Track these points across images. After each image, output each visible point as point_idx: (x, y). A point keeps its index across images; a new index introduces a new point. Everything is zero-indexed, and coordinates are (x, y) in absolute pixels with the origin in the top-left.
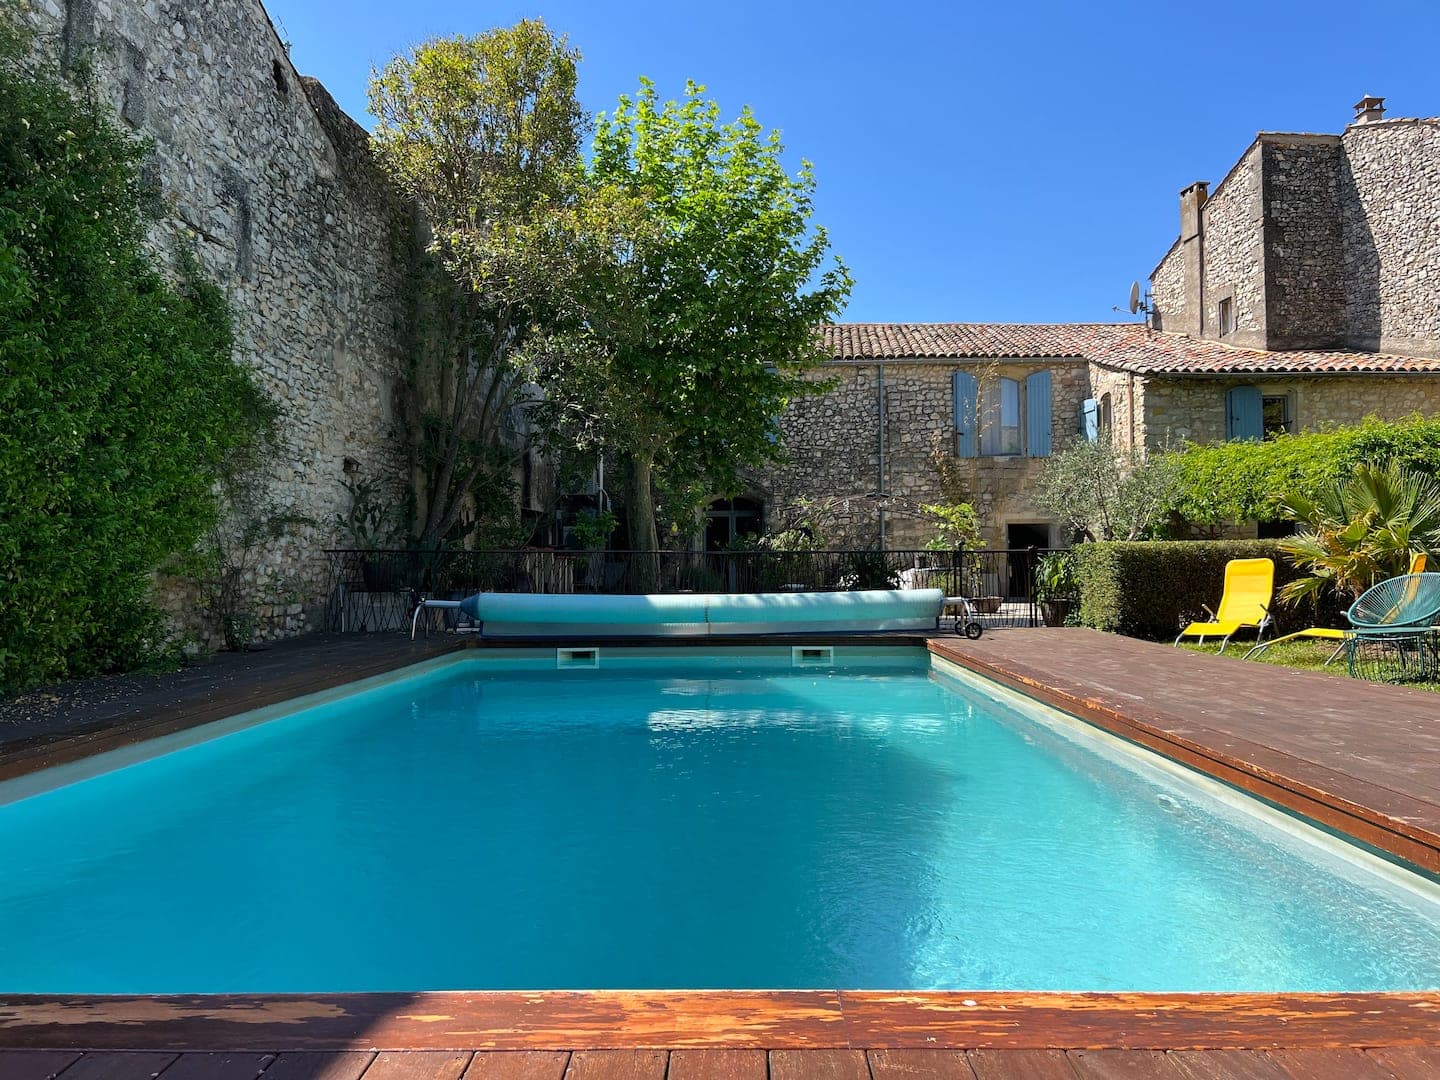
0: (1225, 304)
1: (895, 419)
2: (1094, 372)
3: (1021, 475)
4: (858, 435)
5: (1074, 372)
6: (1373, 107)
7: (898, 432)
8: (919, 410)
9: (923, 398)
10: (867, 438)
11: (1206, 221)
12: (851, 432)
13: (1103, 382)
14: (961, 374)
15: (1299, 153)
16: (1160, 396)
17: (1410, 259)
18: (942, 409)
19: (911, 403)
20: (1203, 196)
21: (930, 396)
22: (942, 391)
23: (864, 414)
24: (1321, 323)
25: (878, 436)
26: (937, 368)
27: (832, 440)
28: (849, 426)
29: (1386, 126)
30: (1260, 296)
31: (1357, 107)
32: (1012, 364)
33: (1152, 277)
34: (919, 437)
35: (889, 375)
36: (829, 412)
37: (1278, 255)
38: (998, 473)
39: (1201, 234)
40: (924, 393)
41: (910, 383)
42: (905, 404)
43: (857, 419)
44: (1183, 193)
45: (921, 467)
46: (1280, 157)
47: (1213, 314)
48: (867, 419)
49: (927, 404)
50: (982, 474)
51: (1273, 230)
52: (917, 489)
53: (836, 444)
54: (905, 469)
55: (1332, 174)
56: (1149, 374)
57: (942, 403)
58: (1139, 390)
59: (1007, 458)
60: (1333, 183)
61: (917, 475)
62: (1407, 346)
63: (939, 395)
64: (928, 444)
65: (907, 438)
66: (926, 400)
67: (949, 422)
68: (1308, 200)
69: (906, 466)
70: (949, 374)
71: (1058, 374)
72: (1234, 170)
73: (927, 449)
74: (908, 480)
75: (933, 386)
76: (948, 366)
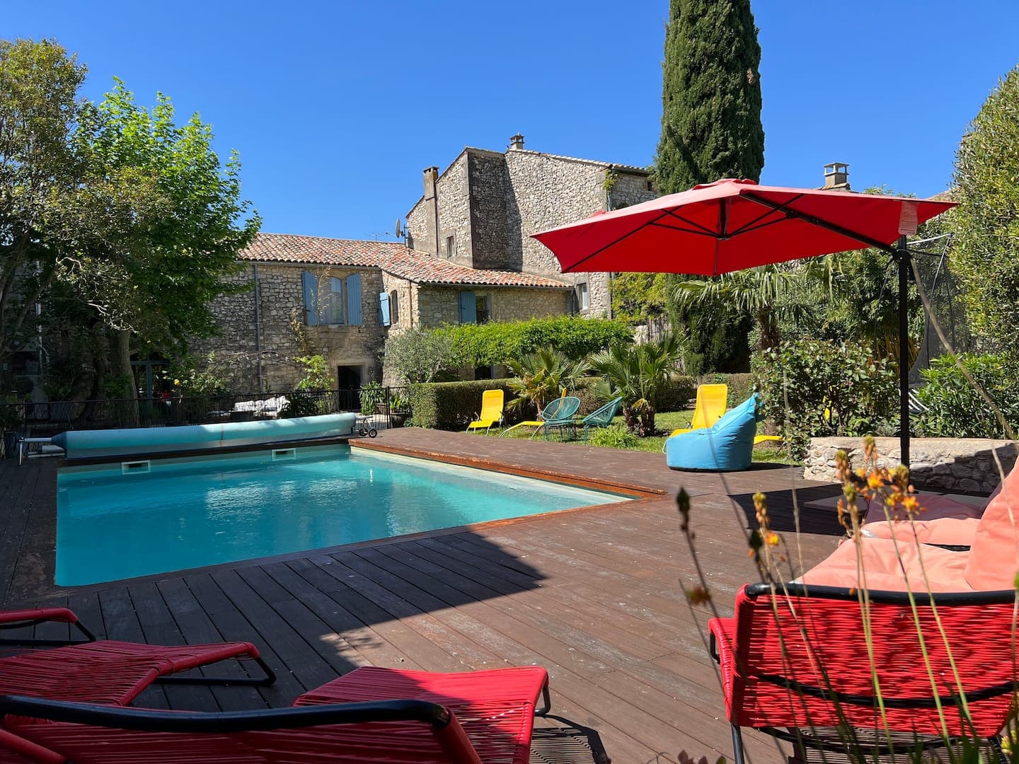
0: (450, 239)
1: (266, 300)
2: (385, 277)
3: (346, 336)
4: (241, 310)
5: (374, 276)
6: (519, 140)
7: (268, 308)
8: (281, 295)
9: (284, 287)
10: (247, 312)
11: (438, 190)
12: (236, 308)
13: (391, 284)
14: (307, 274)
15: (485, 161)
16: (426, 295)
17: (537, 226)
18: (296, 295)
19: (277, 290)
20: (436, 178)
21: (288, 286)
22: (296, 283)
23: (245, 296)
24: (498, 255)
25: (255, 311)
26: (291, 269)
27: (223, 312)
28: (235, 304)
29: (526, 154)
30: (469, 238)
31: (511, 139)
32: (338, 269)
33: (408, 217)
34: (282, 312)
35: (261, 272)
37: (477, 216)
38: (331, 335)
39: (436, 197)
40: (284, 284)
41: (275, 277)
42: (272, 291)
43: (241, 300)
44: (425, 171)
45: (284, 331)
46: (477, 162)
47: (444, 244)
48: (247, 300)
49: (287, 291)
50: (322, 336)
51: (474, 203)
52: (281, 345)
53: (226, 315)
54: (274, 333)
55: (501, 174)
56: (421, 283)
57: (296, 291)
58: (415, 291)
59: (337, 326)
60: (501, 179)
61: (281, 336)
62: (537, 271)
63: (294, 286)
64: (288, 316)
65: (274, 313)
66: (286, 289)
67: (301, 303)
68: (490, 187)
69: (274, 330)
70: (299, 273)
71: (364, 276)
72: (453, 165)
73: (288, 320)
74: (276, 339)
75: (289, 280)
76: (299, 268)
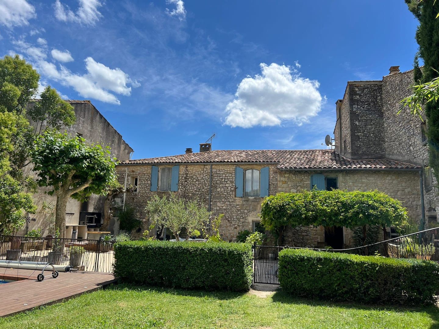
0: (345, 142)
1: (215, 183)
3: (258, 204)
4: (203, 188)
7: (216, 187)
8: (223, 180)
9: (225, 176)
10: (206, 189)
11: (341, 113)
12: (201, 187)
14: (237, 168)
15: (364, 88)
16: (285, 177)
18: (231, 180)
19: (221, 177)
20: (341, 105)
21: (227, 175)
22: (231, 173)
23: (206, 181)
24: (375, 149)
25: (209, 189)
26: (229, 166)
27: (195, 190)
28: (200, 185)
32: (256, 164)
34: (223, 189)
35: (214, 168)
36: (195, 180)
37: (356, 125)
38: (250, 203)
40: (225, 174)
41: (221, 171)
42: (218, 178)
43: (204, 183)
45: (223, 200)
46: (357, 89)
47: (343, 146)
48: (206, 183)
49: (226, 178)
50: (244, 203)
52: (221, 207)
54: (218, 201)
55: (378, 95)
57: (231, 177)
59: (253, 197)
60: (379, 98)
61: (222, 202)
63: (230, 175)
64: (226, 192)
65: (219, 190)
66: (226, 176)
67: (234, 184)
68: (369, 104)
69: (218, 199)
70: (234, 168)
71: (272, 168)
73: (226, 194)
74: (218, 204)
75: (228, 172)
76: (234, 165)
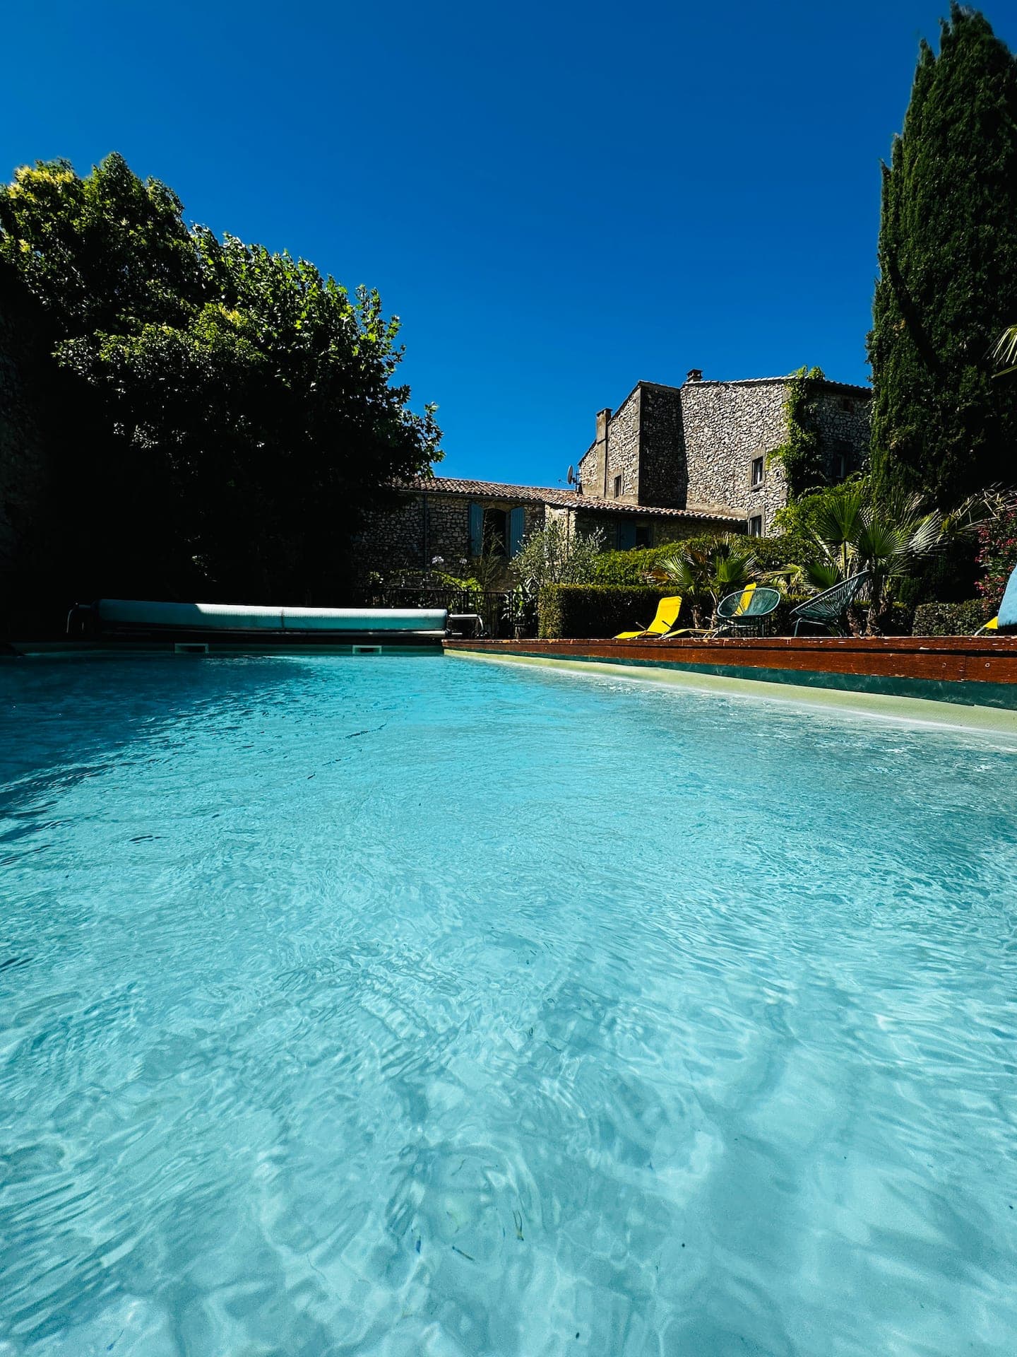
0: (618, 479)
1: (434, 529)
2: (548, 510)
4: (411, 538)
5: (537, 509)
6: (696, 374)
7: (436, 537)
8: (448, 525)
9: (451, 517)
10: (417, 540)
11: (610, 432)
12: (407, 535)
13: (553, 514)
14: (473, 505)
15: (659, 395)
16: (584, 522)
17: (710, 460)
18: (462, 525)
19: (444, 520)
20: (609, 419)
21: (455, 516)
22: (462, 514)
23: (415, 525)
25: (424, 539)
26: (459, 500)
27: (395, 539)
28: (406, 532)
29: (703, 385)
30: (637, 475)
31: (689, 374)
32: (502, 501)
33: (580, 464)
34: (448, 541)
35: (431, 502)
36: (394, 522)
37: (646, 452)
39: (607, 439)
40: (451, 514)
41: (443, 508)
42: (440, 520)
43: (411, 528)
44: (598, 415)
45: (449, 560)
46: (650, 396)
47: (612, 485)
48: (417, 528)
49: (453, 521)
51: (644, 439)
53: (397, 543)
55: (673, 410)
56: (578, 509)
57: (462, 521)
58: (573, 518)
59: (499, 557)
60: (674, 415)
62: (706, 508)
63: (460, 517)
64: (453, 545)
65: (441, 541)
66: (453, 519)
67: (466, 533)
68: (662, 423)
70: (466, 504)
71: (528, 509)
72: (626, 403)
73: (453, 549)
75: (457, 510)
76: (466, 499)
